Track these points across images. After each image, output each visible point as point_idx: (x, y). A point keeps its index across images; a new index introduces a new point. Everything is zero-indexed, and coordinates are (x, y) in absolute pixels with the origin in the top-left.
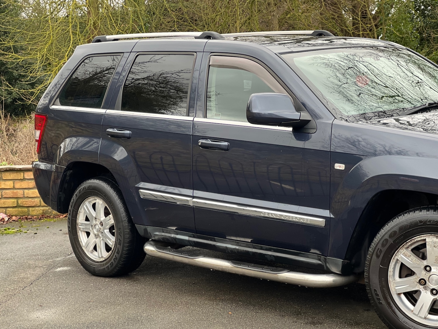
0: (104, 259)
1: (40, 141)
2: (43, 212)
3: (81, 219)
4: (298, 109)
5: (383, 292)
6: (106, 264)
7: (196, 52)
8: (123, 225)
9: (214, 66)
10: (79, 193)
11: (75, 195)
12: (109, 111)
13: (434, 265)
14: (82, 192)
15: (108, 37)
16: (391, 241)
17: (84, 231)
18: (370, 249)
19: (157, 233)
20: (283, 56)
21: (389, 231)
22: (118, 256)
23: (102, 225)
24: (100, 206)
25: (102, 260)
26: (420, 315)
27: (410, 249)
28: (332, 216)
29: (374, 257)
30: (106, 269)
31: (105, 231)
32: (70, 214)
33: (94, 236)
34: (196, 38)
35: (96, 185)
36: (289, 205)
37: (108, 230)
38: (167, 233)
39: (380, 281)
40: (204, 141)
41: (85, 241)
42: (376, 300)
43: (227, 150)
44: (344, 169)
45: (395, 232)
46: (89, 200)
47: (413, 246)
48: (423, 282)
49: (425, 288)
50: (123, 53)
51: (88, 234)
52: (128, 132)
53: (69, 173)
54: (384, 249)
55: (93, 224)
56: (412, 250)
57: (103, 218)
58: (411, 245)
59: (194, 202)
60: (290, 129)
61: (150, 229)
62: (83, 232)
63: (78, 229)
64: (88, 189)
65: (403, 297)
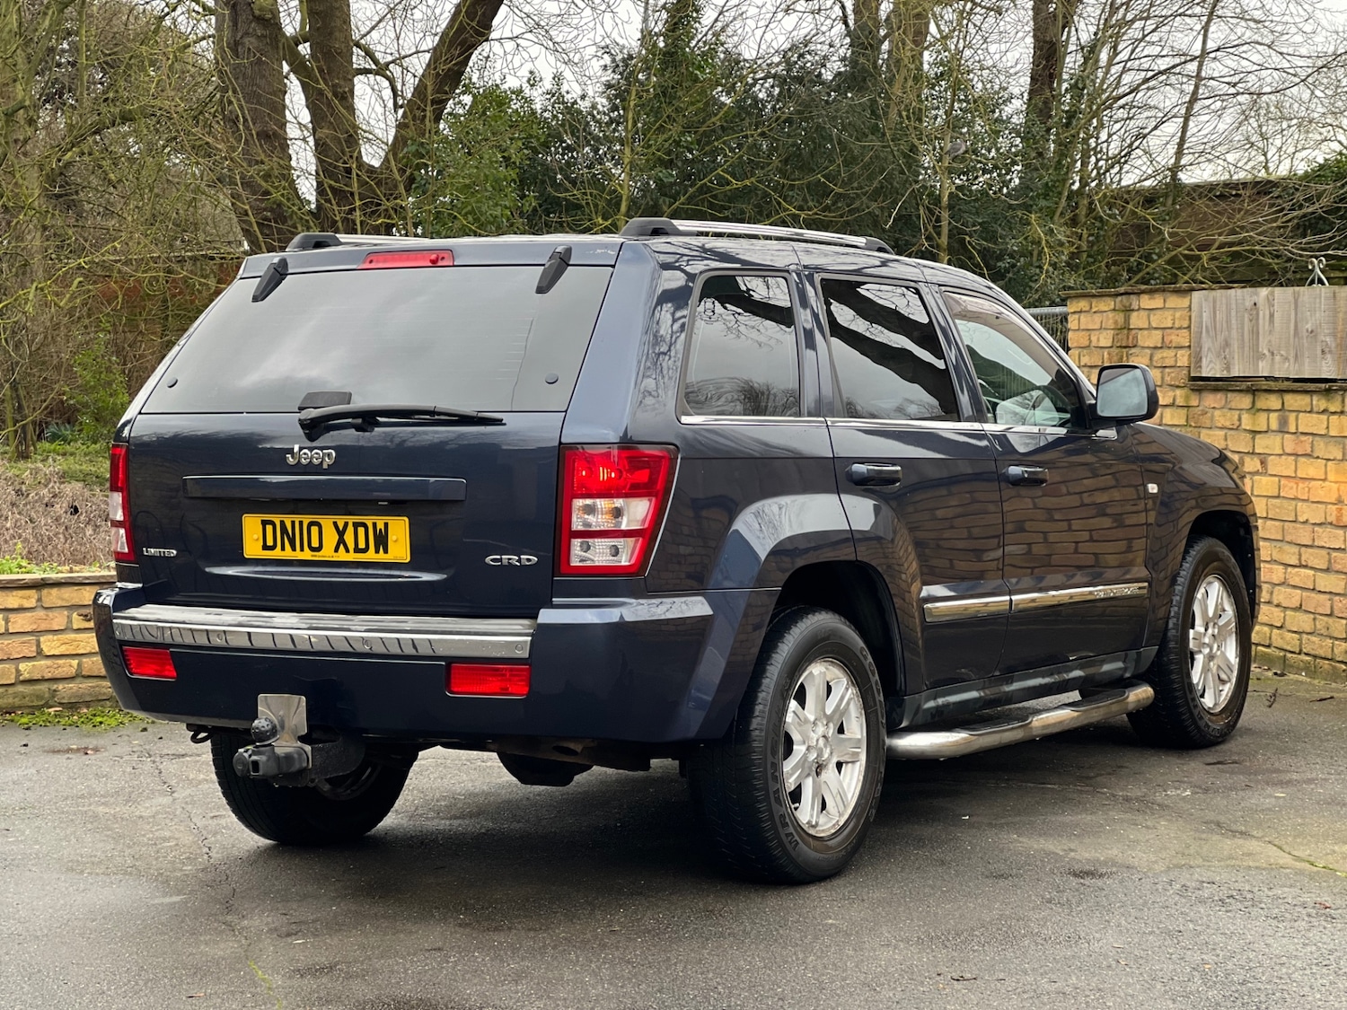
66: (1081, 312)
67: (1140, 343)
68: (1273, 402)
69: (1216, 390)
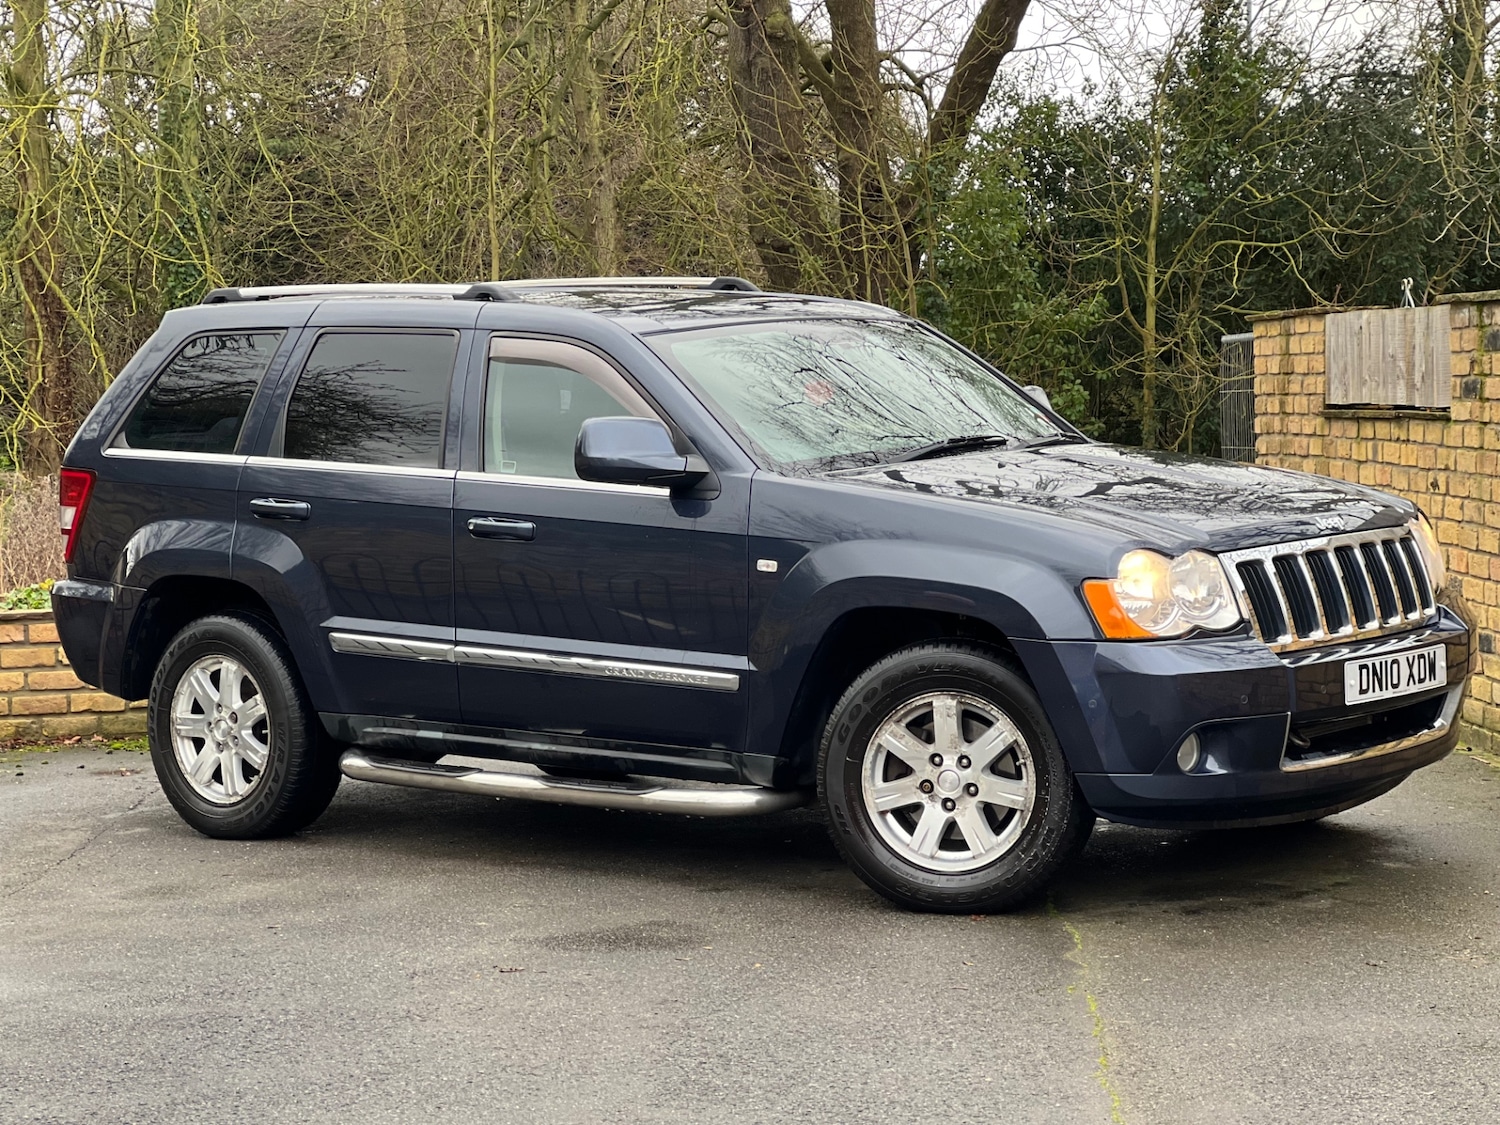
0: (239, 798)
1: (74, 535)
2: (17, 732)
3: (181, 709)
4: (682, 450)
5: (852, 810)
6: (245, 808)
7: (458, 329)
8: (288, 717)
9: (498, 359)
10: (179, 648)
11: (167, 654)
12: (255, 461)
13: (948, 753)
14: (187, 647)
15: (244, 291)
16: (867, 708)
17: (188, 738)
18: (828, 727)
19: (370, 730)
20: (648, 340)
21: (862, 689)
22: (276, 788)
23: (236, 721)
24: (231, 676)
25: (234, 800)
26: (922, 851)
27: (903, 724)
28: (753, 668)
29: (835, 740)
30: (247, 820)
31: (244, 733)
32: (154, 700)
33: (214, 746)
34: (456, 297)
35: (221, 627)
36: (665, 650)
37: (251, 731)
38: (393, 727)
39: (847, 789)
40: (480, 521)
41: (193, 762)
42: (838, 826)
43: (532, 539)
44: (775, 570)
45: (874, 691)
46: (203, 664)
47: (909, 719)
48: (927, 787)
49: (932, 799)
50: (287, 328)
51: (199, 744)
52: (303, 505)
53: (152, 603)
54: (854, 726)
55: (212, 720)
56: (909, 726)
57: (237, 703)
58: (906, 715)
59: (456, 654)
60: (666, 492)
61: (353, 720)
62: (186, 741)
63: (173, 733)
64: (201, 639)
65: (890, 817)
66: (1261, 337)
67: (1297, 370)
68: (1368, 430)
69: (1338, 418)
